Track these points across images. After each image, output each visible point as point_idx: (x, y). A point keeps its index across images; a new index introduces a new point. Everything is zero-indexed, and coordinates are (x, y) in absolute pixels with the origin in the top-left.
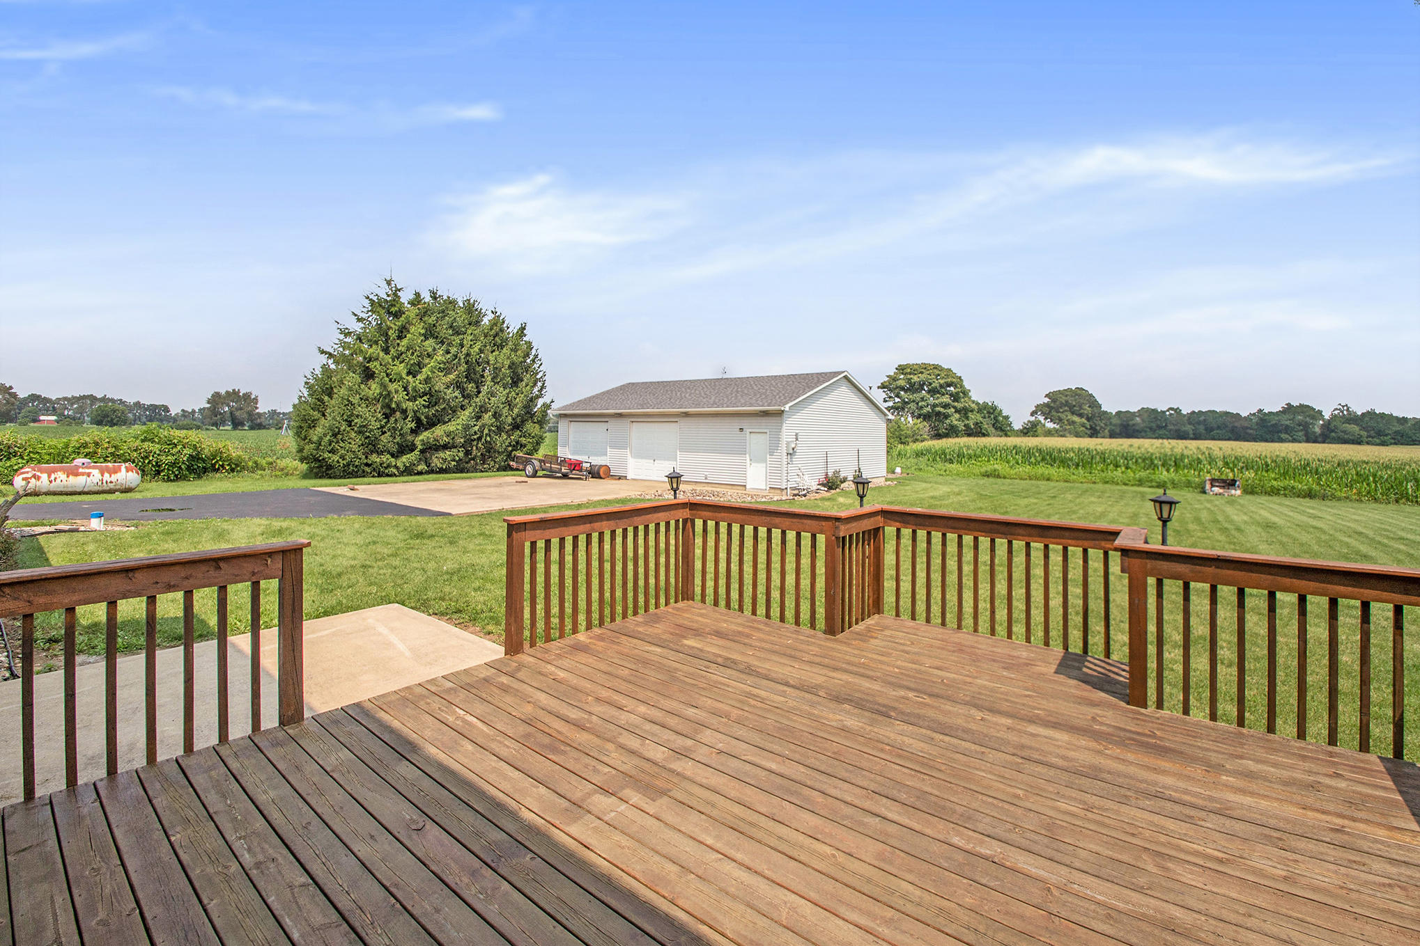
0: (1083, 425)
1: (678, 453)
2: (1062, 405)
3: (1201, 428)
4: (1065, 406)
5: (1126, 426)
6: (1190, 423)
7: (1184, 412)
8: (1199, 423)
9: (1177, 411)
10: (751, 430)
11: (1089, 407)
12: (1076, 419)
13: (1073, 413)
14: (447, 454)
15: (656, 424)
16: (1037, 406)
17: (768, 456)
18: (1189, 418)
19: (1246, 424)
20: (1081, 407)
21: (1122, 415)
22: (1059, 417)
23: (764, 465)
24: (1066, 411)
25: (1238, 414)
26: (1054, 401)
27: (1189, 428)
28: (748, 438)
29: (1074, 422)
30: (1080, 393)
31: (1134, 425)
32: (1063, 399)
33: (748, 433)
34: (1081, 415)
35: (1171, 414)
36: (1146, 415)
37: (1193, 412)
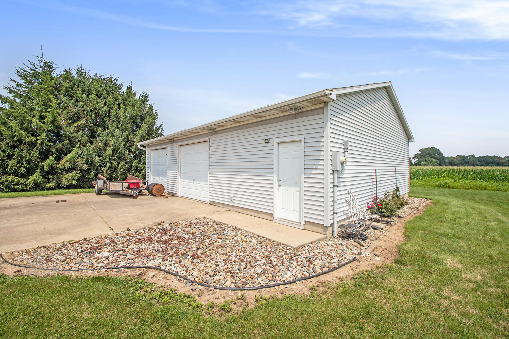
0: (436, 162)
1: (208, 173)
2: (427, 154)
3: (484, 163)
4: (428, 155)
5: (452, 162)
6: (479, 161)
7: (476, 157)
8: (483, 161)
9: (473, 156)
10: (278, 140)
11: (438, 155)
12: (433, 160)
13: (431, 157)
14: (69, 175)
15: (196, 146)
16: (415, 155)
17: (303, 176)
18: (478, 159)
19: (504, 161)
20: (435, 155)
21: (449, 158)
22: (425, 159)
23: (298, 189)
24: (428, 157)
25: (500, 157)
26: (423, 153)
27: (478, 163)
28: (275, 151)
29: (432, 161)
30: (434, 149)
31: (454, 162)
32: (427, 152)
33: (275, 144)
34: (435, 158)
35: (470, 158)
36: (459, 159)
37: (480, 157)
